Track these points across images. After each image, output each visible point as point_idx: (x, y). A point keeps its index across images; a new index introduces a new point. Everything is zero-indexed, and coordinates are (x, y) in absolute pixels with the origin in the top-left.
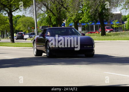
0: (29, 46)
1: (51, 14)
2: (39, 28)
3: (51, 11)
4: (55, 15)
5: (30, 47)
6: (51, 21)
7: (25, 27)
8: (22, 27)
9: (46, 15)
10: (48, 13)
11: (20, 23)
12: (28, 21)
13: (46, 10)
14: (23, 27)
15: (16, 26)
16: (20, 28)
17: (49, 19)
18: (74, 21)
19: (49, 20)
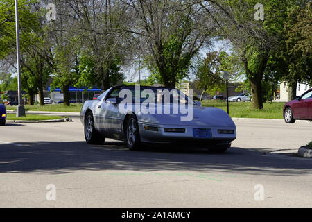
1: (28, 73)
3: (29, 69)
4: (34, 75)
6: (27, 83)
18: (63, 83)
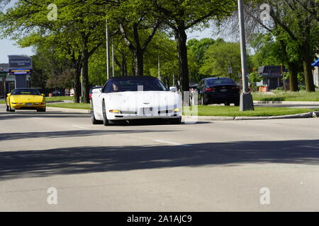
0: (225, 115)
1: (285, 36)
2: (257, 70)
3: (287, 29)
4: (294, 39)
5: (228, 117)
6: (286, 53)
7: (222, 67)
8: (216, 68)
9: (274, 39)
10: (279, 32)
11: (211, 58)
12: (229, 52)
13: (272, 26)
14: (219, 68)
15: (201, 66)
16: (210, 70)
17: (281, 48)
19: (280, 51)
